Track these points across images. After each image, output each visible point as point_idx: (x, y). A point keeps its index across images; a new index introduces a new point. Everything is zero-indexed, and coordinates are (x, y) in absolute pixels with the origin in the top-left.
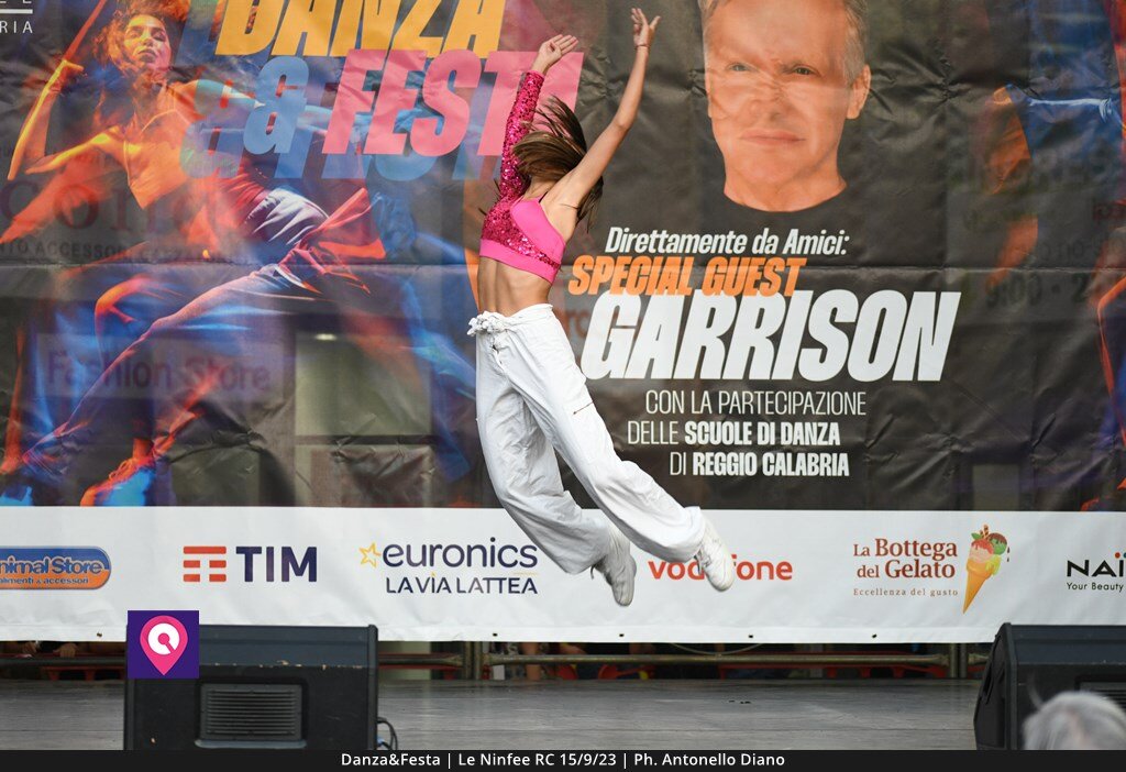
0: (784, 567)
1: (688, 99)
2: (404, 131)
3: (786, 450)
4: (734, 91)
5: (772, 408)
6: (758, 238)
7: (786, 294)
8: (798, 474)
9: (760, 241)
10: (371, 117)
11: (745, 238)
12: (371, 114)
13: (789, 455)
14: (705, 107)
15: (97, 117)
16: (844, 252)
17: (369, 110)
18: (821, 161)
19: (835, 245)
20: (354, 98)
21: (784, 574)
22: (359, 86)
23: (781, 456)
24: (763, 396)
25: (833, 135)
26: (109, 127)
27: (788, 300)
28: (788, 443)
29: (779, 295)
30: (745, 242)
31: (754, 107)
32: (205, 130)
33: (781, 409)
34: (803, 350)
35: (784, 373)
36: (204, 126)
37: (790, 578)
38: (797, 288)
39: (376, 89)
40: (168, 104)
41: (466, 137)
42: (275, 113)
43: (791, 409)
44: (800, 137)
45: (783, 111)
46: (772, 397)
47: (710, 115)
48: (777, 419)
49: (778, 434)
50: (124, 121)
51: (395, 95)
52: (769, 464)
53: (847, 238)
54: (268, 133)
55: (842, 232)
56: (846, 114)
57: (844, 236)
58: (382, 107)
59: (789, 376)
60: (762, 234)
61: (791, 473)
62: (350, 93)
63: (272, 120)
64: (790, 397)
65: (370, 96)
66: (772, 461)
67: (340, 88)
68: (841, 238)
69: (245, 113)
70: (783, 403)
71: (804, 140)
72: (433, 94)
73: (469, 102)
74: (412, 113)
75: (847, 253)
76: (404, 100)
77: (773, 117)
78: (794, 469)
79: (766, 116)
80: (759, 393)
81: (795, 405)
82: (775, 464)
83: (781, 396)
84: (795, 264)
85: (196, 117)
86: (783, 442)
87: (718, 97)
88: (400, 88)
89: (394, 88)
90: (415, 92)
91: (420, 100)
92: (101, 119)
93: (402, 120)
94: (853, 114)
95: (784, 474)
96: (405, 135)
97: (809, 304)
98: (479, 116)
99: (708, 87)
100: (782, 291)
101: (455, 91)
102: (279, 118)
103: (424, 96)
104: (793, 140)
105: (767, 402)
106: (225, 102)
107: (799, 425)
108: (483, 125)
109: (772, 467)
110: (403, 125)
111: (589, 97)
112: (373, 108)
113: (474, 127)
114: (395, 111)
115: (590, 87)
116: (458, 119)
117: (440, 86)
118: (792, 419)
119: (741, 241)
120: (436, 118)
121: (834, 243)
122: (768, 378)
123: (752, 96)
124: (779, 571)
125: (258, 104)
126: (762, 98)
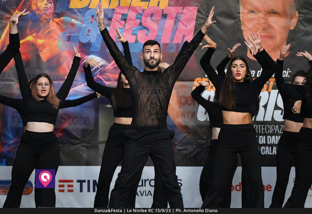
0: (269, 187)
1: (234, 23)
2: (135, 35)
3: (269, 145)
4: (251, 20)
5: (264, 131)
6: (259, 72)
7: (269, 91)
8: (273, 154)
9: (260, 72)
10: (123, 30)
11: (254, 72)
12: (124, 28)
13: (270, 148)
14: (240, 26)
15: (28, 30)
16: (289, 76)
17: (123, 27)
18: (281, 44)
19: (286, 74)
20: (118, 23)
21: (269, 189)
22: (119, 19)
23: (267, 148)
24: (261, 127)
25: (285, 35)
26: (32, 34)
27: (269, 93)
28: (270, 143)
29: (266, 91)
30: (254, 73)
31: (257, 26)
32: (66, 35)
33: (267, 131)
34: (275, 111)
35: (268, 118)
36: (65, 33)
37: (271, 190)
38: (273, 89)
39: (125, 20)
40: (53, 25)
41: (157, 37)
42: (90, 28)
43: (271, 131)
44: (274, 36)
45: (267, 27)
46: (264, 127)
47: (242, 28)
48: (266, 135)
49: (266, 140)
50: (38, 32)
51: (132, 22)
52: (263, 150)
53: (290, 72)
54: (88, 35)
55: (288, 69)
56: (290, 28)
57: (289, 71)
58: (128, 26)
59: (270, 120)
60: (260, 70)
61: (271, 154)
62: (116, 21)
63: (89, 31)
64: (270, 127)
65: (123, 22)
66: (264, 149)
67: (113, 20)
68: (288, 71)
69: (80, 29)
70: (268, 129)
71: (275, 37)
72: (145, 22)
73: (158, 24)
74: (138, 28)
75: (290, 76)
76: (135, 24)
77: (264, 29)
78: (272, 152)
79: (261, 29)
80: (260, 126)
81: (272, 130)
82: (265, 150)
83: (267, 127)
84: (272, 81)
85: (62, 30)
86: (268, 143)
87: (245, 22)
88: (134, 20)
89: (131, 19)
90: (139, 21)
91: (141, 24)
92: (30, 31)
93: (134, 31)
94: (292, 28)
95: (268, 154)
96: (136, 36)
97: (277, 95)
98: (161, 29)
99: (241, 19)
100: (267, 90)
101: (153, 20)
102: (92, 30)
103: (142, 22)
104: (271, 37)
105: (262, 129)
106: (73, 24)
107: (273, 137)
108: (162, 32)
109: (264, 152)
110: (135, 32)
111: (199, 22)
112: (124, 27)
113: (160, 33)
114: (132, 28)
115: (200, 19)
116: (154, 30)
117: (147, 19)
118: (271, 135)
119: (253, 72)
120: (146, 30)
121: (285, 73)
122: (263, 120)
123: (256, 22)
124: (267, 188)
125: (84, 25)
126: (260, 22)
